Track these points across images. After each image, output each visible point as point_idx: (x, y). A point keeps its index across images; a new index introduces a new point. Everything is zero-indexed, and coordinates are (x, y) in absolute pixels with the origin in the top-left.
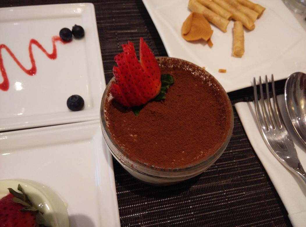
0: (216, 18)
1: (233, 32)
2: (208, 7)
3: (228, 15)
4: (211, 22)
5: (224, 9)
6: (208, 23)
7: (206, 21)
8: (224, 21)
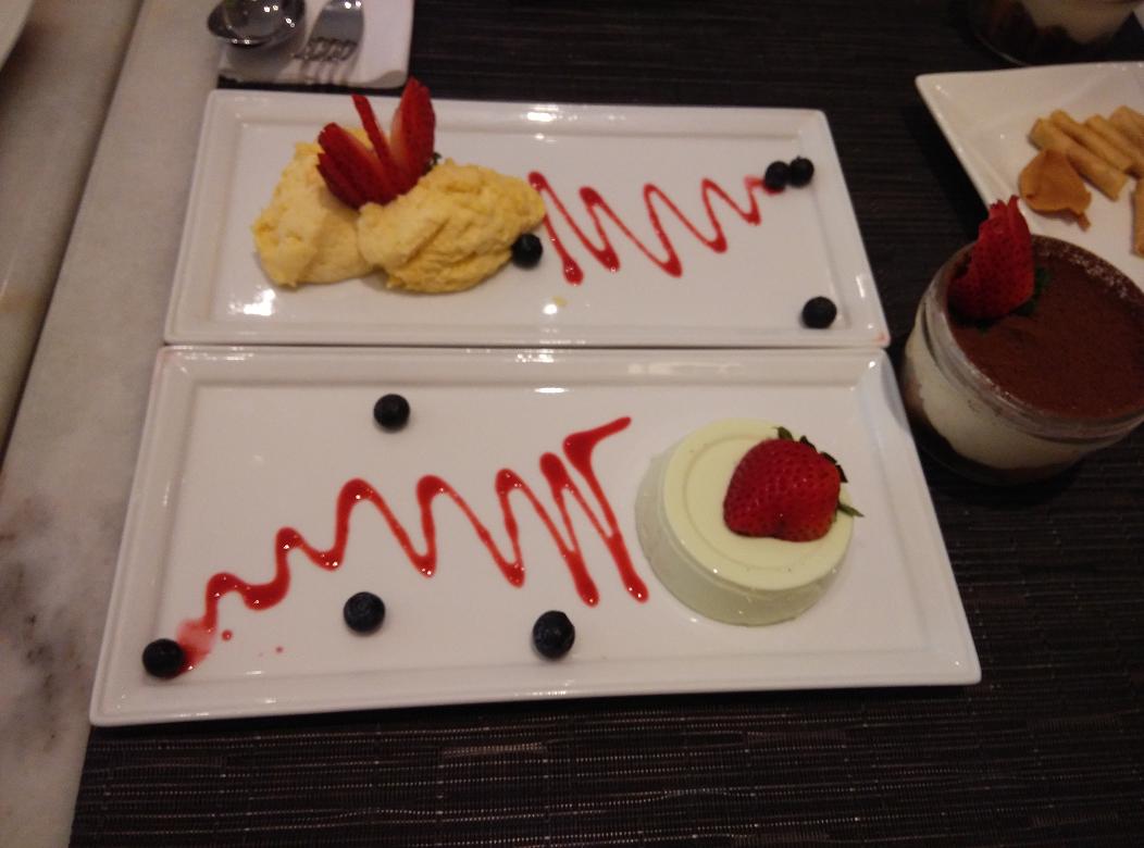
0: (1098, 168)
1: (1134, 202)
2: (1078, 140)
3: (1125, 164)
4: (1084, 174)
5: (1116, 147)
6: (1077, 178)
7: (1074, 173)
8: (1116, 176)
